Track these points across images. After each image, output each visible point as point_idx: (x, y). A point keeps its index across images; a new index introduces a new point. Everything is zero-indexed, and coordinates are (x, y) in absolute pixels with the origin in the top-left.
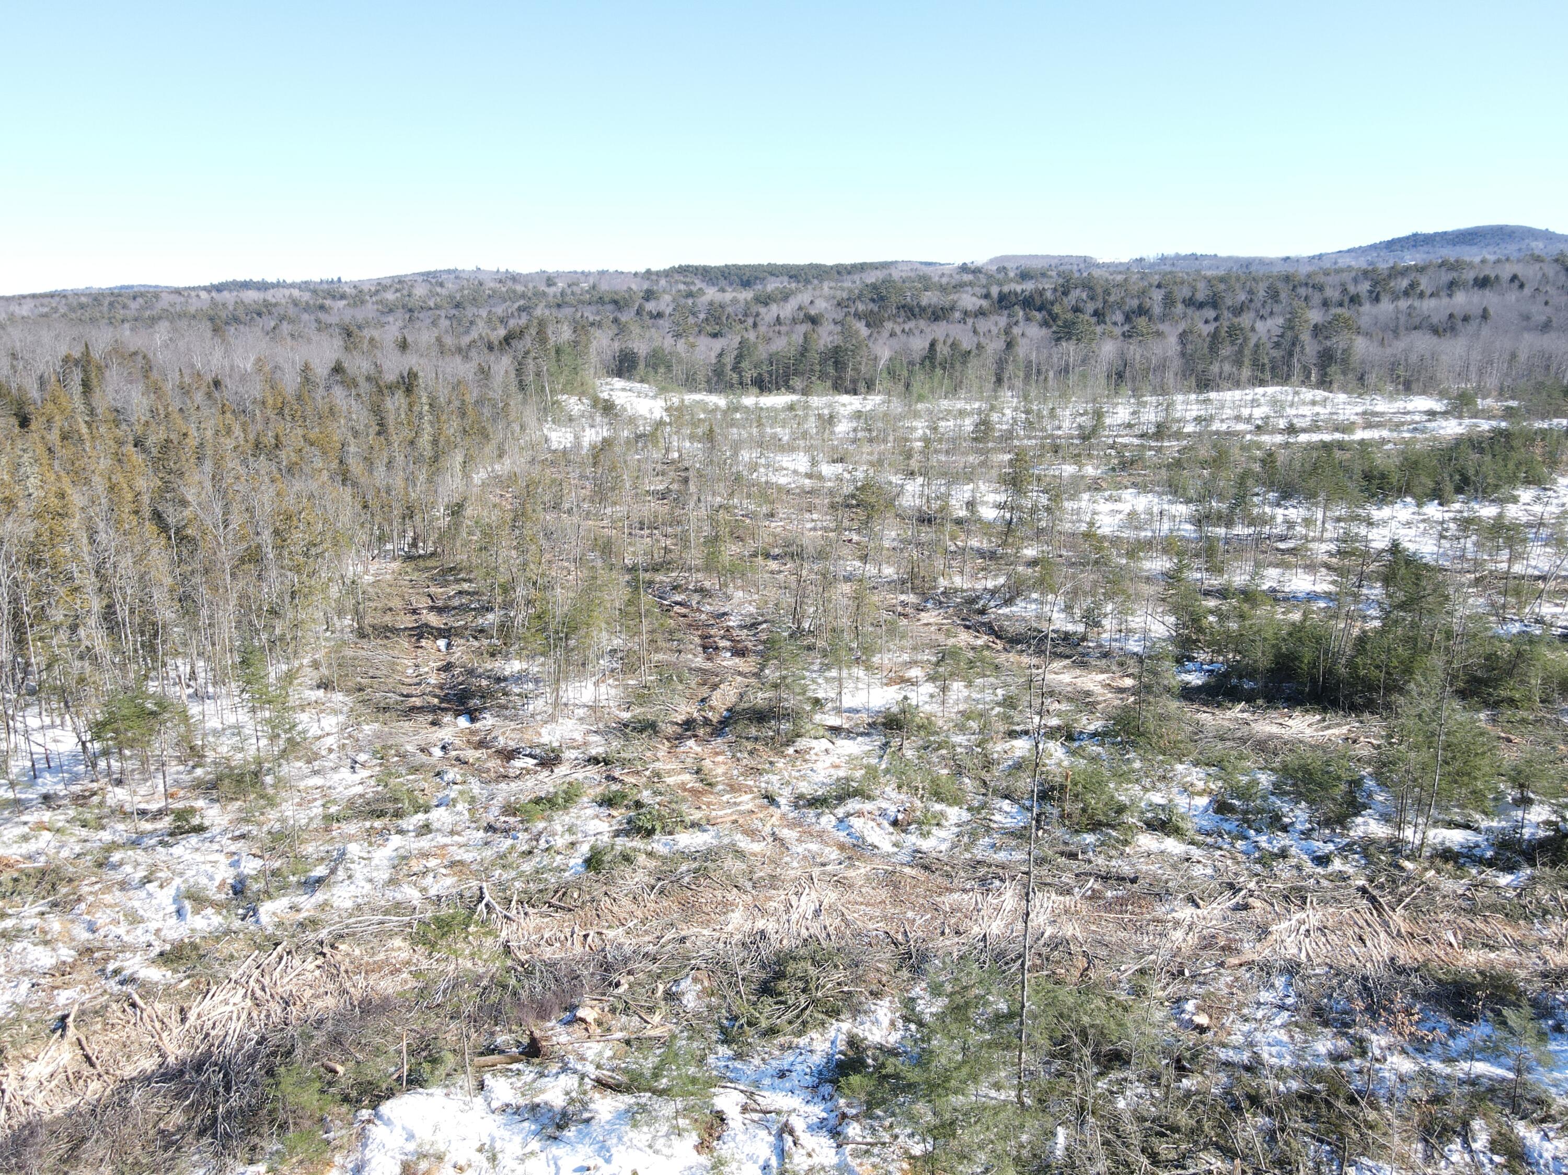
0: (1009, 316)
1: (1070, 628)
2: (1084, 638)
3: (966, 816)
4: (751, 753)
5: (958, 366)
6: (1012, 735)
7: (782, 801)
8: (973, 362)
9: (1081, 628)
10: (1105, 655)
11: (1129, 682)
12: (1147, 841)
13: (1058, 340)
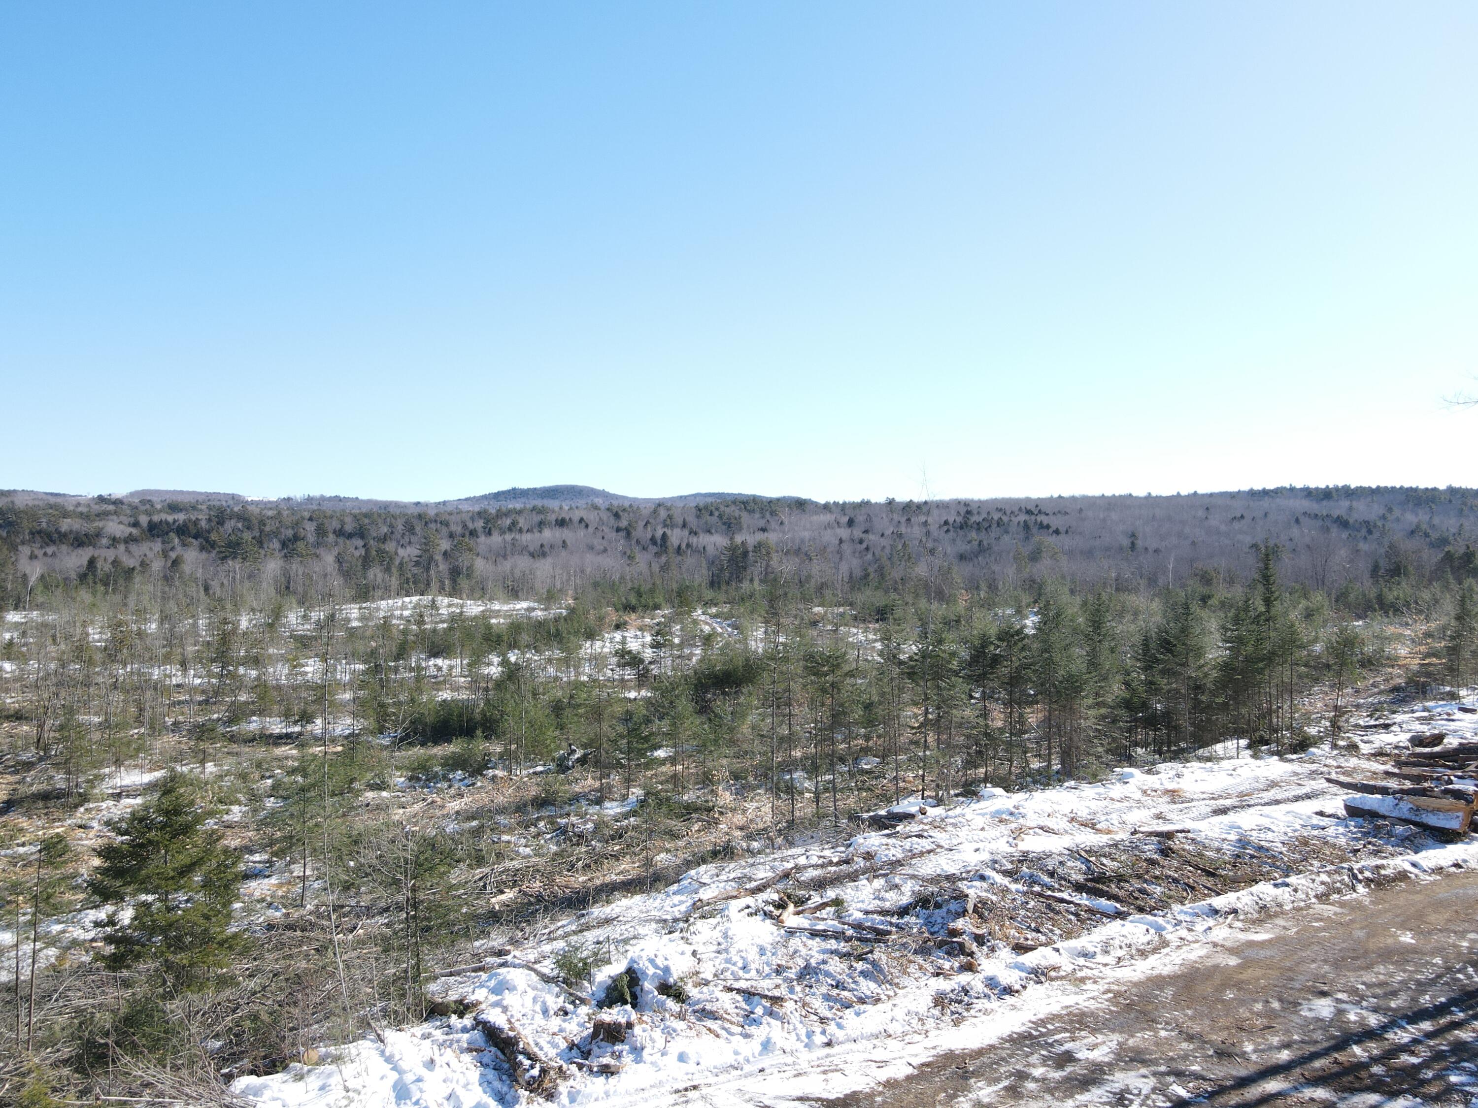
0: (163, 542)
1: (290, 730)
2: (300, 734)
3: (244, 809)
4: (46, 814)
5: (121, 581)
6: (263, 777)
7: (95, 824)
8: (137, 579)
9: (297, 729)
10: (320, 739)
11: (340, 749)
12: (370, 795)
13: (224, 559)
